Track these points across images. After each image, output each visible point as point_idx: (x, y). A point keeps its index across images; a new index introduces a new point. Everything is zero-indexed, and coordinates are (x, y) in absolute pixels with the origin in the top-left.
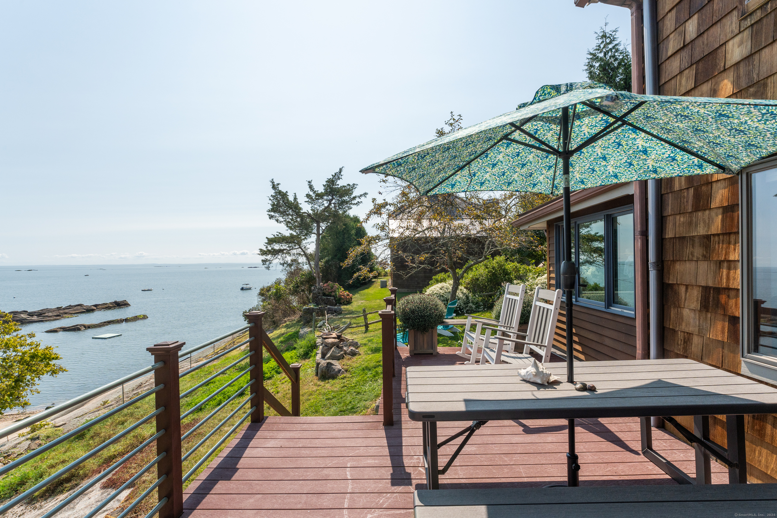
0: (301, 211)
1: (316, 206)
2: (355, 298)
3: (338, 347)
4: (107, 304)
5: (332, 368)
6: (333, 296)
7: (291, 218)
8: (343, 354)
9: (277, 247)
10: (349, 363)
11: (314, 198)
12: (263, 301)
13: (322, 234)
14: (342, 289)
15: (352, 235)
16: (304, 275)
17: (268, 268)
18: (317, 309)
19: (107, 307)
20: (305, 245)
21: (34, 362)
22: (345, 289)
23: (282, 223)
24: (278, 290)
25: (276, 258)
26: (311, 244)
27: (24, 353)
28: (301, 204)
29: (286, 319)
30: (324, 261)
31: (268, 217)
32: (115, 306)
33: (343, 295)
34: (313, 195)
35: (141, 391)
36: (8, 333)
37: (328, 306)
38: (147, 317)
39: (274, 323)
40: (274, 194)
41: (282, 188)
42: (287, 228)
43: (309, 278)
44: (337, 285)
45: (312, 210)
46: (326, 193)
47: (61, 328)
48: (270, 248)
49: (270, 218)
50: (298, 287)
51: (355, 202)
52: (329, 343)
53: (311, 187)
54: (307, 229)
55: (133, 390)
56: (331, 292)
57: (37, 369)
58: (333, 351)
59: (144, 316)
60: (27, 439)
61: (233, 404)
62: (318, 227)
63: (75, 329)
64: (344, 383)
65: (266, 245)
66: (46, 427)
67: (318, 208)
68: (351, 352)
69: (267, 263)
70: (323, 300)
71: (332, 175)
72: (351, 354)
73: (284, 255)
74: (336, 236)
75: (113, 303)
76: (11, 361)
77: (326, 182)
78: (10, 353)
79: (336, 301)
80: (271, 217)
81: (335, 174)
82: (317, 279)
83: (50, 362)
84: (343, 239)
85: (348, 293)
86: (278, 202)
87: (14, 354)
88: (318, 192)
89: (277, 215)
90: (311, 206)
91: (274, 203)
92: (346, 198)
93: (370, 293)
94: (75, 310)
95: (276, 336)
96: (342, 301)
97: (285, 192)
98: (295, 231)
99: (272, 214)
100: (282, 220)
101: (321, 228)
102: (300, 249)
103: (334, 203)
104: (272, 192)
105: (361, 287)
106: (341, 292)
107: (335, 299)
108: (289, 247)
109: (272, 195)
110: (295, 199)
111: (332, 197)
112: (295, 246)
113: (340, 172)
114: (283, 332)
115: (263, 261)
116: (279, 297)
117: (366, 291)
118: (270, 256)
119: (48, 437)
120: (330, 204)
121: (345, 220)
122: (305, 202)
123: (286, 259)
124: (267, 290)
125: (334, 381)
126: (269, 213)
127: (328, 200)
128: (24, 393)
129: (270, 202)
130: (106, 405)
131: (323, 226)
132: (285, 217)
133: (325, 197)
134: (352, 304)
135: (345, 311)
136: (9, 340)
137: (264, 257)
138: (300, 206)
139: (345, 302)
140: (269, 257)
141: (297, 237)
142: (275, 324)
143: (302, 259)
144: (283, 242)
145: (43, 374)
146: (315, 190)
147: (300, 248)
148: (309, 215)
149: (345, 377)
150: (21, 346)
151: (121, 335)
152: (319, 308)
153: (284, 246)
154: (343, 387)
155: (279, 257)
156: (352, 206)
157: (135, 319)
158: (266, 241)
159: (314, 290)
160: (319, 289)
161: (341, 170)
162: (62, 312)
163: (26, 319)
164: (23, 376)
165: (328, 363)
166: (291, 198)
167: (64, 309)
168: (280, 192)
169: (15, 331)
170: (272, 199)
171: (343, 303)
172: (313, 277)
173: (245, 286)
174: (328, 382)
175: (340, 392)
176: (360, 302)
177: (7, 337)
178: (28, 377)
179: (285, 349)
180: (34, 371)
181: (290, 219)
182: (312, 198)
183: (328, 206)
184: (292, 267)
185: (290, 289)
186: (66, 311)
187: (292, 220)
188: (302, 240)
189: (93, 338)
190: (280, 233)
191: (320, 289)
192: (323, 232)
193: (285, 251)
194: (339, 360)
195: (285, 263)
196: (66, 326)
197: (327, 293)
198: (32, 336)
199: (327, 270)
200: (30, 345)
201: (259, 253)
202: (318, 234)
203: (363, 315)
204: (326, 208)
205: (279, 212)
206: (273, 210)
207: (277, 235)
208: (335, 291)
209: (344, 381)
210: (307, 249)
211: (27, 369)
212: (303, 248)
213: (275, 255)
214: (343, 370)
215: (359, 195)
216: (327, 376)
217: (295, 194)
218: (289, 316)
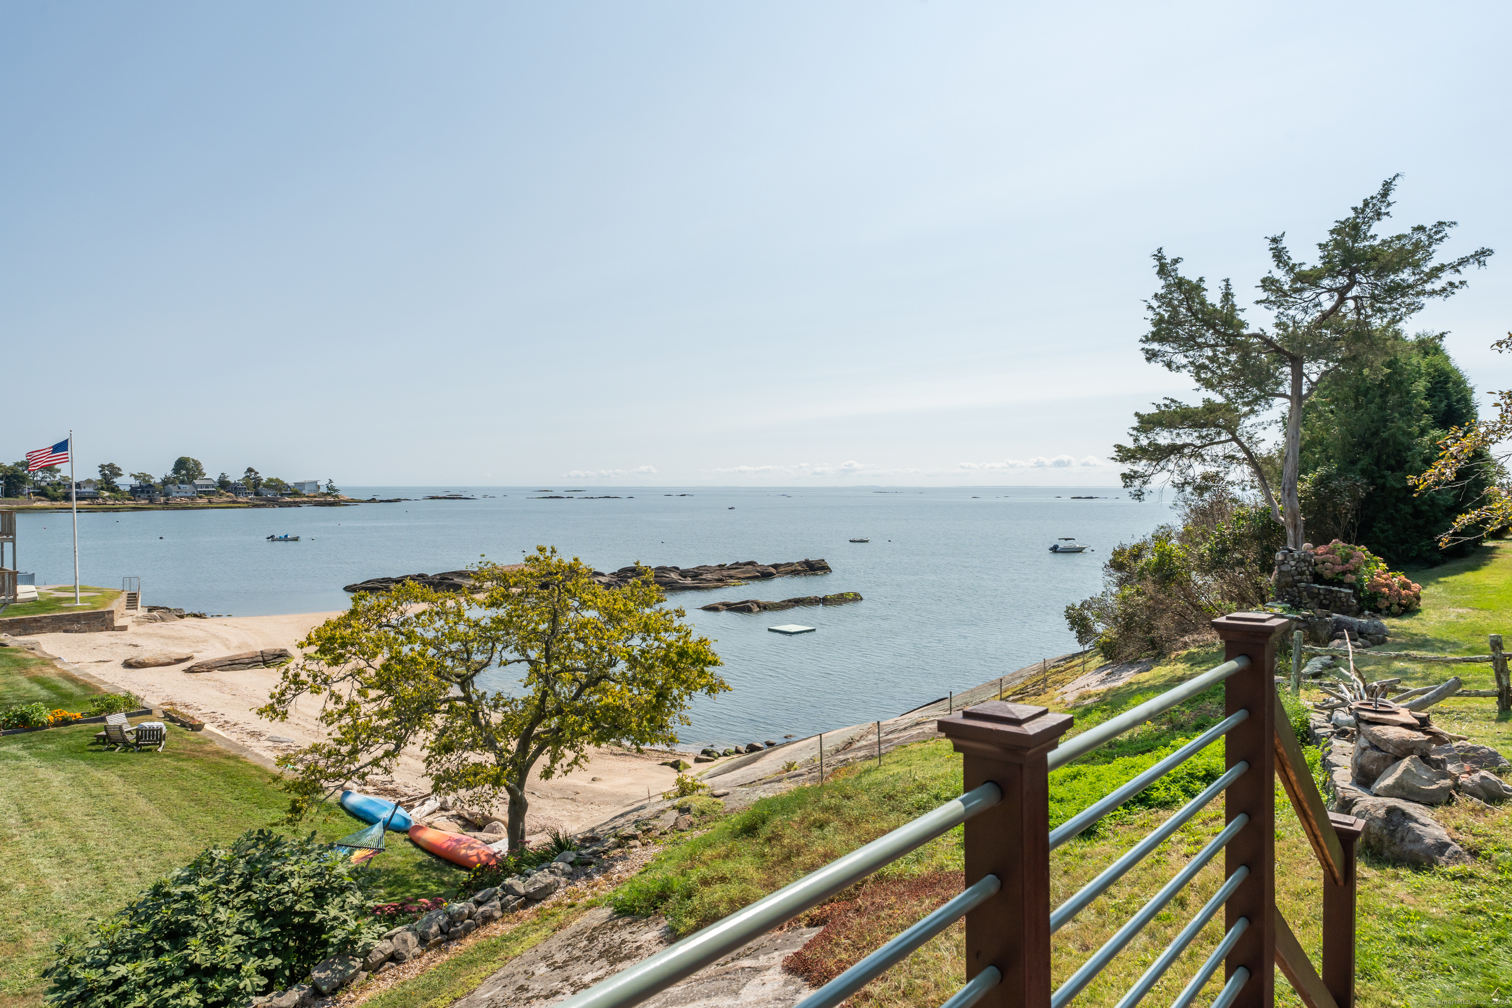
0: (1245, 332)
1: (1291, 312)
2: (1432, 596)
3: (1425, 758)
4: (793, 564)
5: (1410, 829)
6: (1351, 586)
7: (1210, 354)
8: (1449, 788)
9: (1164, 438)
10: (1481, 824)
11: (1286, 287)
12: (1121, 583)
13: (1306, 396)
14: (1383, 566)
15: (1415, 396)
16: (1243, 518)
17: (1139, 495)
18: (1297, 619)
19: (793, 571)
20: (1252, 430)
21: (683, 665)
22: (1394, 566)
23: (1184, 371)
24: (1165, 558)
25: (1163, 468)
26: (1269, 428)
27: (670, 646)
28: (1242, 310)
29: (1186, 639)
30: (1311, 476)
31: (1143, 356)
32: (806, 571)
33: (1387, 585)
34: (1283, 279)
35: (853, 758)
36: (648, 605)
37: (1336, 616)
38: (861, 599)
39: (1153, 644)
40: (1163, 291)
41: (1187, 272)
42: (1198, 385)
43: (1264, 527)
44: (1362, 551)
45: (1277, 325)
46: (1330, 269)
47: (724, 604)
48: (1144, 442)
49: (1148, 359)
50: (1224, 551)
51: (1437, 284)
52: (1388, 741)
53: (1279, 255)
54: (1259, 385)
55: (838, 751)
56: (1344, 573)
57: (688, 678)
58: (1407, 771)
59: (856, 594)
60: (674, 808)
61: (1065, 853)
62: (1298, 375)
63: (743, 608)
64: (1469, 897)
65: (1135, 433)
66: (700, 791)
67: (1299, 317)
68: (1481, 786)
69: (1137, 483)
70: (1313, 596)
71: (1355, 209)
72: (1481, 793)
73: (1186, 461)
74: (1356, 400)
75: (804, 563)
76: (652, 658)
77: (1332, 232)
78: (651, 642)
79: (1360, 600)
80: (1151, 356)
81: (1366, 204)
82: (1290, 532)
83: (705, 668)
84: (1382, 408)
85: (1403, 577)
86: (1175, 311)
87: (656, 644)
88: (1304, 268)
89: (1170, 350)
90: (1275, 311)
91: (1162, 316)
92: (1406, 275)
93: (1486, 587)
94: (744, 572)
95: (1162, 680)
96: (1383, 604)
97: (1194, 280)
98: (1221, 393)
99: (1156, 346)
100: (1184, 361)
101: (1305, 379)
102: (1235, 444)
103: (1355, 298)
104: (1158, 285)
105: (1444, 562)
106: (1379, 576)
107: (1356, 595)
108: (1200, 437)
109: (1156, 295)
110: (1227, 296)
111: (1351, 276)
112: (1219, 434)
113: (1385, 194)
114: (1179, 673)
115: (1124, 476)
116: (1167, 577)
117: (1468, 577)
118: (1144, 462)
119: (703, 813)
120: (1342, 300)
121: (1393, 347)
122: (1258, 302)
123: (1191, 472)
124: (1131, 553)
125: (1423, 879)
126: (1147, 346)
127: (1336, 290)
128: (669, 720)
129: (1150, 315)
130: (792, 772)
131: (1313, 370)
132: (1191, 353)
133: (1326, 282)
134: (1420, 615)
135: (1397, 635)
136: (649, 617)
137: (1127, 467)
138: (1242, 316)
139: (1395, 608)
140: (1141, 466)
141: (1228, 408)
142: (1154, 648)
143: (1241, 473)
144: (1182, 423)
145: (696, 690)
146: (1291, 263)
147: (1235, 439)
148: (1268, 342)
149: (1471, 876)
150: (666, 631)
151: (814, 630)
152: (1303, 616)
153: (1187, 437)
154: (1469, 912)
155: (1171, 466)
156: (1423, 299)
157: (840, 599)
158: (1135, 423)
159: (1283, 563)
160: (1299, 560)
161: (1387, 188)
162: (725, 573)
163: (678, 583)
164: (668, 689)
165: (1391, 811)
166: (1214, 297)
167: (729, 569)
168: (1181, 283)
169: (658, 601)
170: (1155, 304)
171: (1388, 608)
172: (1275, 524)
173: (1062, 545)
174: (1397, 877)
175: (1461, 931)
176: (1452, 614)
177: (647, 611)
178: (675, 692)
179: (1194, 723)
180: (684, 682)
181: (1208, 358)
182: (1280, 289)
183: (1335, 309)
184: (1206, 496)
185: (1202, 555)
186: (732, 572)
187: (1212, 359)
188: (1240, 417)
189: (770, 630)
190: (1173, 401)
191: (1304, 561)
192: (1310, 390)
193: (1186, 451)
194: (1431, 804)
195: (1186, 483)
196: (732, 602)
197: (1328, 574)
198: (680, 613)
199: (1324, 505)
200: (678, 631)
201: (1114, 455)
202: (1297, 397)
203: (1493, 659)
204: (1325, 316)
205: (1177, 339)
206: (1156, 337)
207: (1166, 405)
208: (1355, 571)
209: (1467, 888)
210: (1256, 443)
211: (673, 677)
212: (1243, 440)
213: (1158, 460)
214: (1456, 847)
215: (1454, 259)
216: (1386, 853)
217: (1227, 281)
218: (1196, 629)
